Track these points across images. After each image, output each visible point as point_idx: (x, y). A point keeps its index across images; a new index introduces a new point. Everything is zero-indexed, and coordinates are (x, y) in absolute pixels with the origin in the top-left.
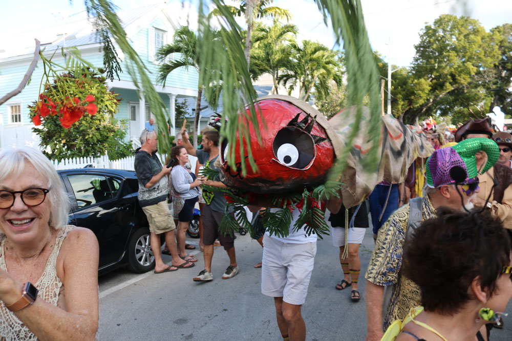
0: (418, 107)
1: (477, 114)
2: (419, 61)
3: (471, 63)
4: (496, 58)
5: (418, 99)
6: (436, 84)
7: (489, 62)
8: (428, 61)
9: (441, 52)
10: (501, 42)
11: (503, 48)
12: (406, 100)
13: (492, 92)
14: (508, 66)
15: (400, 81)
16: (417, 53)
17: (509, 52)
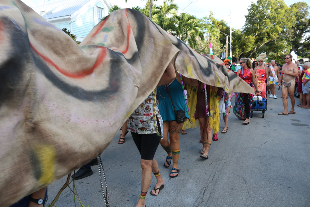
0: (248, 52)
1: (282, 57)
2: (248, 25)
3: (279, 26)
4: (293, 22)
5: (248, 48)
6: (258, 39)
7: (289, 25)
8: (253, 25)
9: (261, 19)
10: (296, 13)
11: (297, 17)
12: (241, 48)
13: (291, 43)
14: (300, 27)
15: (237, 38)
16: (247, 20)
17: (301, 19)
